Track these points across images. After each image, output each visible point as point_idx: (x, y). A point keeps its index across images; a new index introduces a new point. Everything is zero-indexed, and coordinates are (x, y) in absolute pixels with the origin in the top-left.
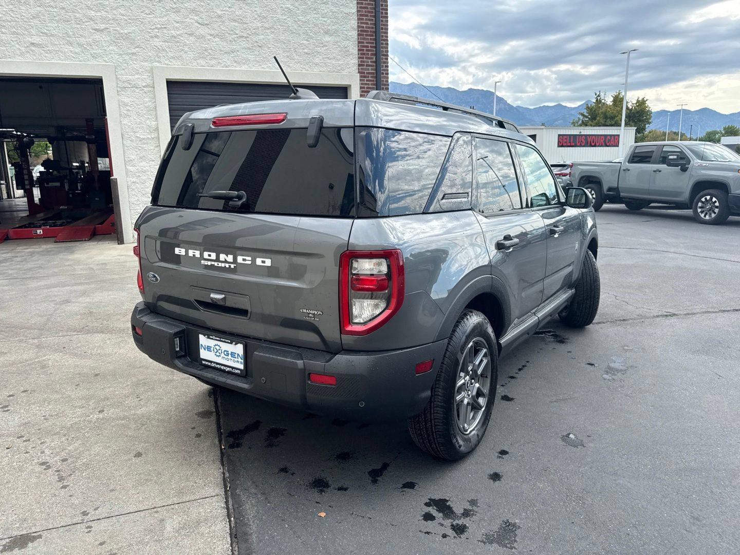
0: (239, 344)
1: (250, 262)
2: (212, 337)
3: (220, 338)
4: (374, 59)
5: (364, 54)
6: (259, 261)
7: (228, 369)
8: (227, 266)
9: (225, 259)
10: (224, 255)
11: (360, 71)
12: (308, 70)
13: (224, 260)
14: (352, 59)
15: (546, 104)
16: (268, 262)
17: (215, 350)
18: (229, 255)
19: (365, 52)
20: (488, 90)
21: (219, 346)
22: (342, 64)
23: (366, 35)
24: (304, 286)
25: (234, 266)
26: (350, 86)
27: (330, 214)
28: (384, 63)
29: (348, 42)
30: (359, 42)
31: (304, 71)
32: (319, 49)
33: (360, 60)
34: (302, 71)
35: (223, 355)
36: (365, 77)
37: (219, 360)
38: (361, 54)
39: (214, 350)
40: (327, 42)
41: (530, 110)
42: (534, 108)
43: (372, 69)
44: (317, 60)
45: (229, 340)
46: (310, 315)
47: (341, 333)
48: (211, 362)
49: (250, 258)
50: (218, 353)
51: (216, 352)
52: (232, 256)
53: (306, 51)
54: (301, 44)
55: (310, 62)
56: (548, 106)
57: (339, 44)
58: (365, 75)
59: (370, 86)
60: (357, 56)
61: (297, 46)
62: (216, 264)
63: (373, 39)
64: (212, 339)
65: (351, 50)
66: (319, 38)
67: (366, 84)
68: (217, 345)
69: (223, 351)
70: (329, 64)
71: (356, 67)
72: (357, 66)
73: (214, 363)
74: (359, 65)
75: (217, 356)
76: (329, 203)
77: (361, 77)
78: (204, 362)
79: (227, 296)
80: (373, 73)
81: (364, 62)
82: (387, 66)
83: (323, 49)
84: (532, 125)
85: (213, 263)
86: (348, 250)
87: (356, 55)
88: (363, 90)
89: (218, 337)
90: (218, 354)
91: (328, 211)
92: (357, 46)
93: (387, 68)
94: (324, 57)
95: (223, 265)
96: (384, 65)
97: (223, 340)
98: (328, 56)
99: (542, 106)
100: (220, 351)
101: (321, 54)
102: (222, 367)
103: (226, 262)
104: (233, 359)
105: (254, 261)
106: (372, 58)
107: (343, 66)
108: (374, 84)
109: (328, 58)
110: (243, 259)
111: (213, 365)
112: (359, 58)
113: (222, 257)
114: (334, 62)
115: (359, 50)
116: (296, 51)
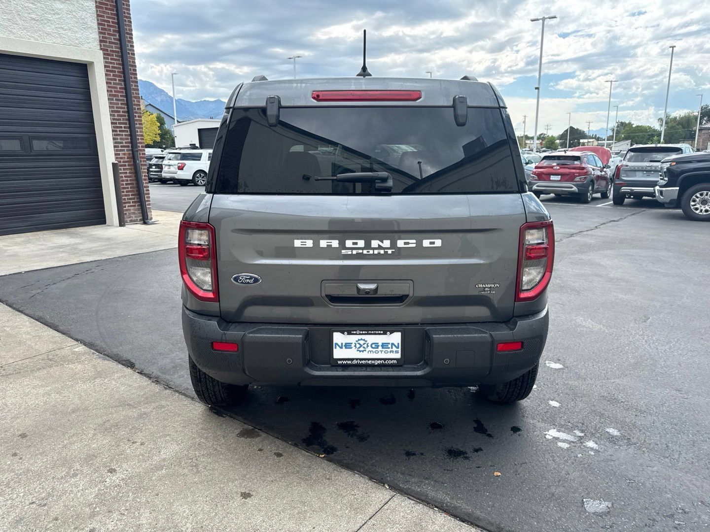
0: (395, 333)
1: (414, 245)
2: (355, 332)
3: (368, 331)
4: (118, 36)
5: (105, 29)
6: (426, 243)
7: (377, 363)
8: (382, 252)
9: (379, 245)
10: (378, 241)
11: (102, 47)
12: (38, 40)
13: (377, 246)
14: (91, 33)
15: (207, 99)
16: (438, 243)
17: (358, 346)
18: (384, 241)
19: (106, 27)
20: (147, 80)
21: (364, 340)
22: (80, 38)
23: (106, 9)
24: (482, 262)
25: (392, 252)
26: (92, 63)
27: (495, 190)
28: (129, 42)
29: (84, 13)
30: (98, 16)
31: (32, 40)
32: (50, 16)
33: (101, 35)
34: (29, 39)
35: (370, 348)
36: (108, 55)
37: (365, 355)
38: (102, 29)
39: (355, 346)
40: (60, 9)
41: (192, 103)
42: (196, 102)
43: (116, 47)
44: (48, 29)
45: (381, 331)
46: (486, 289)
47: (515, 301)
48: (352, 360)
49: (414, 241)
50: (360, 347)
51: (359, 348)
52: (389, 241)
53: (33, 16)
54: (25, 7)
55: (40, 31)
56: (208, 101)
57: (74, 14)
58: (109, 52)
59: (116, 66)
60: (97, 30)
61: (20, 8)
62: (365, 252)
63: (114, 15)
64: (356, 334)
65: (89, 23)
66: (48, 3)
67: (111, 63)
68: (362, 339)
69: (369, 345)
70: (65, 36)
71: (97, 43)
72: (98, 41)
73: (357, 359)
74: (101, 41)
75: (360, 351)
76: (492, 179)
77: (104, 54)
78: (340, 362)
79: (379, 284)
80: (117, 52)
81: (106, 38)
82: (132, 46)
83: (54, 17)
84: (196, 118)
85: (361, 251)
86: (526, 222)
87: (95, 29)
88: (108, 69)
89: (365, 331)
90: (362, 349)
91: (492, 187)
92: (96, 19)
93: (132, 48)
94: (57, 26)
95: (376, 252)
96: (129, 44)
97: (373, 332)
98: (62, 26)
99: (203, 100)
100: (365, 346)
101: (53, 22)
102: (370, 362)
103: (380, 247)
104: (384, 350)
105: (419, 243)
106: (115, 35)
107: (81, 40)
108: (119, 64)
109: (62, 28)
110: (404, 243)
111: (355, 362)
112: (100, 33)
113: (375, 243)
114: (70, 34)
115: (99, 24)
116: (19, 15)
